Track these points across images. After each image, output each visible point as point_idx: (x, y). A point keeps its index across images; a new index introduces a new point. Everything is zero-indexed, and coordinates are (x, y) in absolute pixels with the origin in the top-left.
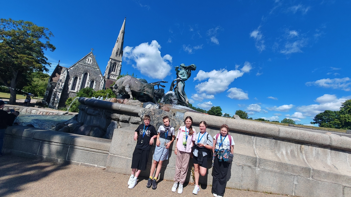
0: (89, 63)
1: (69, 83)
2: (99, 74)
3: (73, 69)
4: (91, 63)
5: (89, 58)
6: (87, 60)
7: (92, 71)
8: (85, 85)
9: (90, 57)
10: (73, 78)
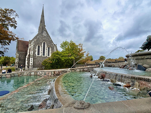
6: (43, 33)
7: (47, 41)
8: (45, 51)
10: (37, 47)
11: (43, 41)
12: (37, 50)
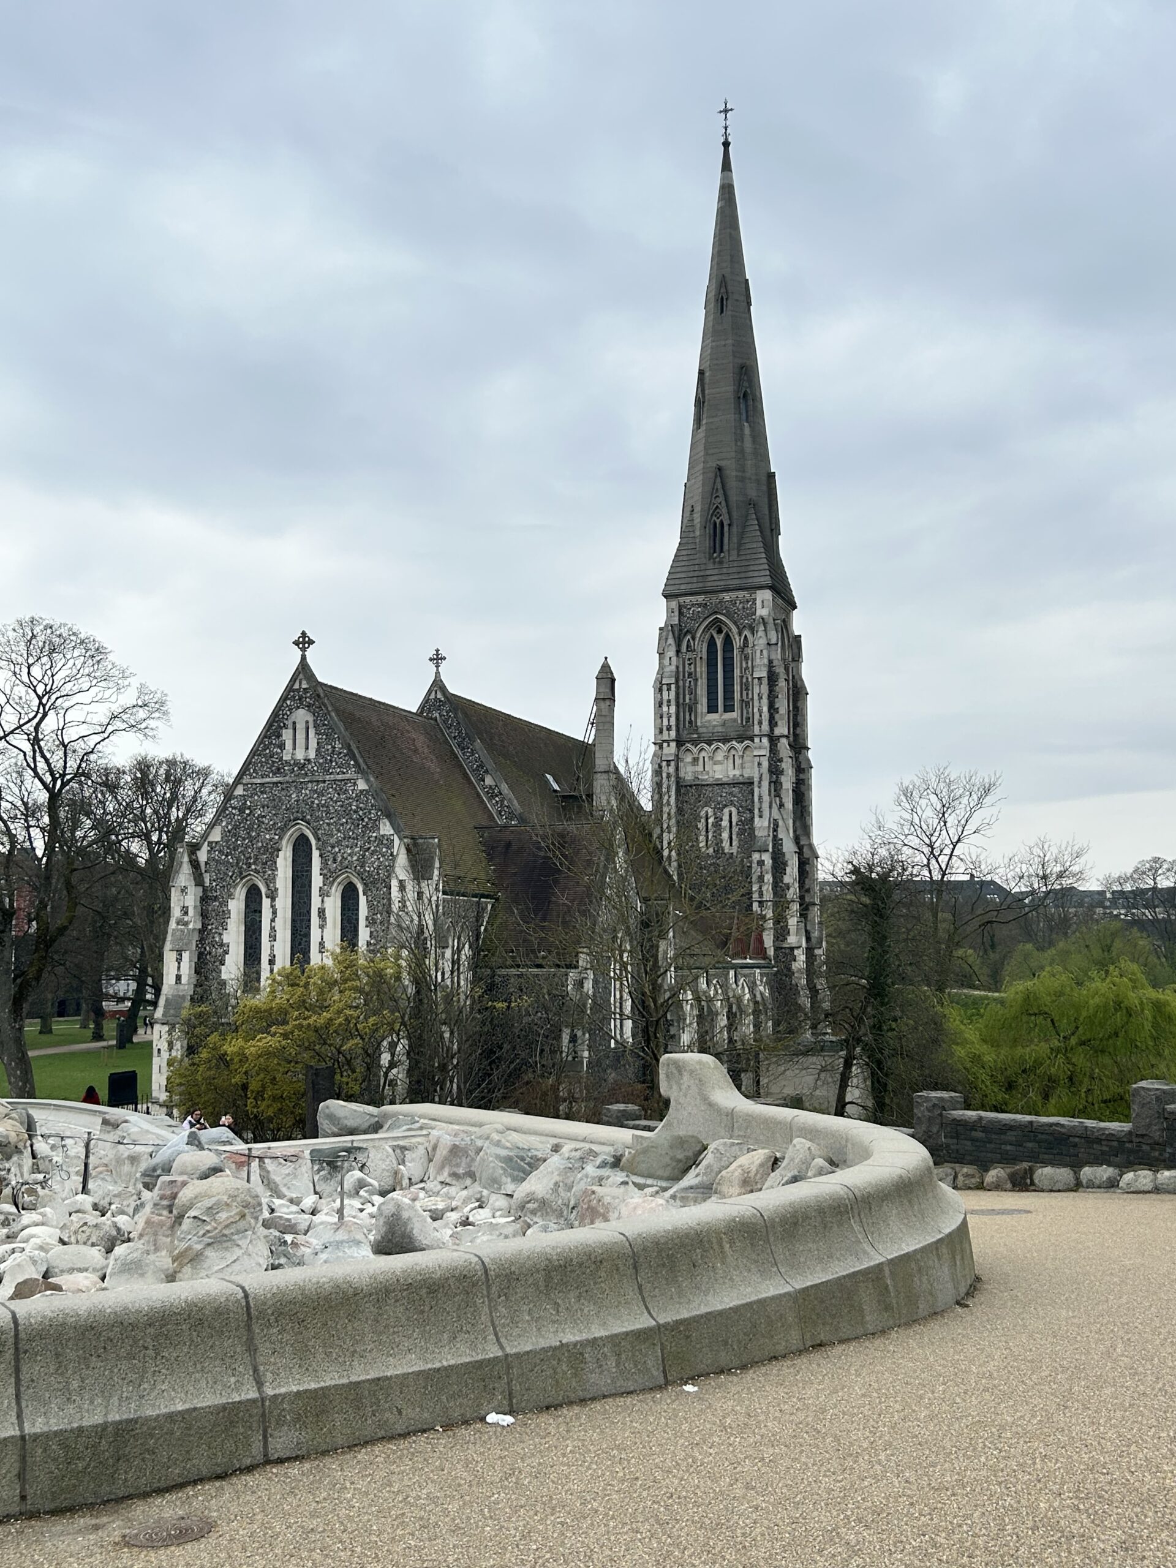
0: (300, 755)
1: (222, 945)
2: (378, 819)
3: (225, 834)
4: (312, 755)
5: (293, 718)
6: (287, 735)
7: (328, 813)
8: (308, 935)
9: (301, 712)
10: (236, 906)
11: (283, 830)
12: (234, 936)
